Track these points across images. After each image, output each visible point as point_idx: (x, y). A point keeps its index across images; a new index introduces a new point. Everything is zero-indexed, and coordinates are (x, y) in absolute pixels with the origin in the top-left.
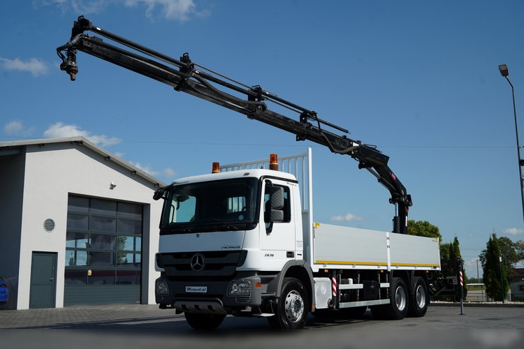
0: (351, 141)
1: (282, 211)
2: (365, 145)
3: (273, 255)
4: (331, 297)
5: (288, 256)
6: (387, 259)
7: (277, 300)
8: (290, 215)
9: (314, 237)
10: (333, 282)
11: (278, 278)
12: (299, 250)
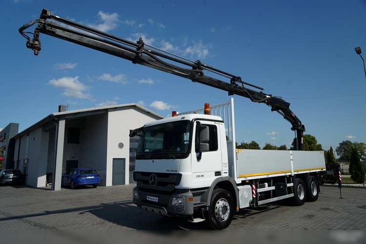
0: (265, 94)
1: (208, 144)
2: (274, 97)
3: (203, 176)
4: (252, 199)
5: (216, 175)
6: (291, 168)
7: (208, 208)
8: (217, 145)
9: (237, 159)
10: (253, 188)
11: (208, 191)
12: (225, 170)
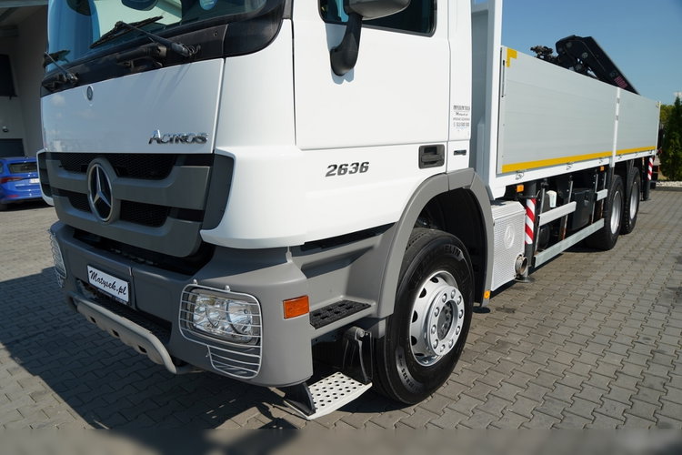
4: (523, 250)
5: (422, 164)
6: (613, 144)
9: (501, 96)
10: (527, 211)
12: (457, 138)
